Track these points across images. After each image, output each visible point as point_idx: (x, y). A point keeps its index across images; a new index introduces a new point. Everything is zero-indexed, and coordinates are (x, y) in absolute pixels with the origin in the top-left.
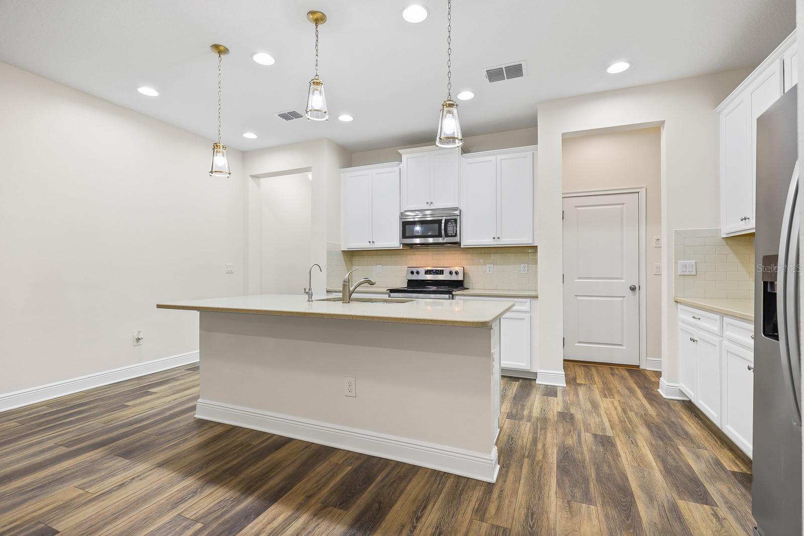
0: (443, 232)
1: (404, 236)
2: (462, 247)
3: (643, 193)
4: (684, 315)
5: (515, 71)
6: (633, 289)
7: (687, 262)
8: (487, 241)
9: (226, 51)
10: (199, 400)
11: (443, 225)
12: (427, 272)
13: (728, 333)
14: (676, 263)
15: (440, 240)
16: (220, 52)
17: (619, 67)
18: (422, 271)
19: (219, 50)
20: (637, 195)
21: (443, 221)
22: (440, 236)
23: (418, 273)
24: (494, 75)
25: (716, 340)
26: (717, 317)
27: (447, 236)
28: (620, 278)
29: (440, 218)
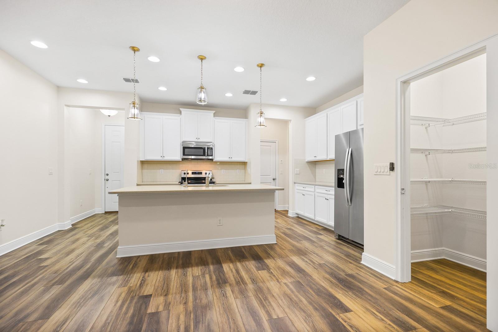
0: (206, 154)
1: (184, 154)
2: (214, 161)
3: (277, 142)
4: (298, 187)
5: (254, 93)
6: (274, 179)
7: (297, 169)
8: (226, 159)
9: (138, 50)
10: (119, 247)
11: (206, 150)
12: (193, 173)
13: (317, 190)
14: (294, 170)
15: (204, 157)
16: (135, 51)
17: (283, 100)
18: (190, 172)
19: (135, 49)
20: (275, 143)
21: (206, 148)
22: (204, 155)
23: (188, 174)
24: (246, 92)
25: (313, 193)
26: (313, 186)
27: (208, 155)
28: (270, 176)
29: (204, 147)
